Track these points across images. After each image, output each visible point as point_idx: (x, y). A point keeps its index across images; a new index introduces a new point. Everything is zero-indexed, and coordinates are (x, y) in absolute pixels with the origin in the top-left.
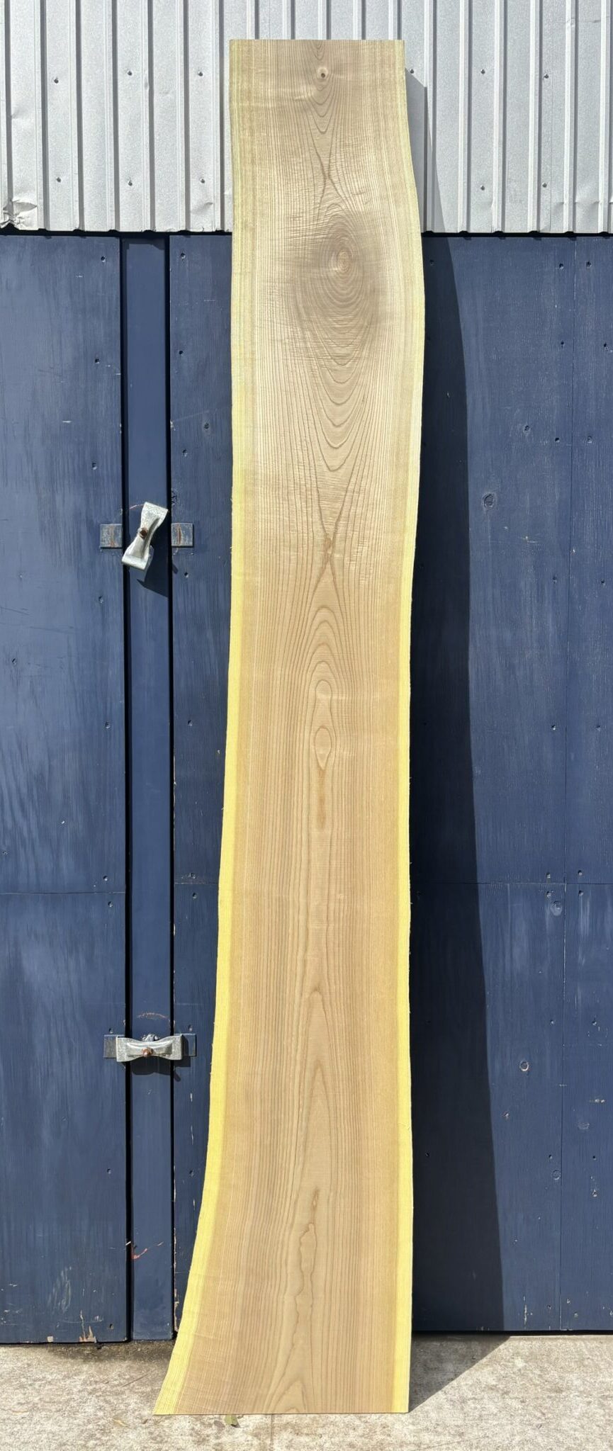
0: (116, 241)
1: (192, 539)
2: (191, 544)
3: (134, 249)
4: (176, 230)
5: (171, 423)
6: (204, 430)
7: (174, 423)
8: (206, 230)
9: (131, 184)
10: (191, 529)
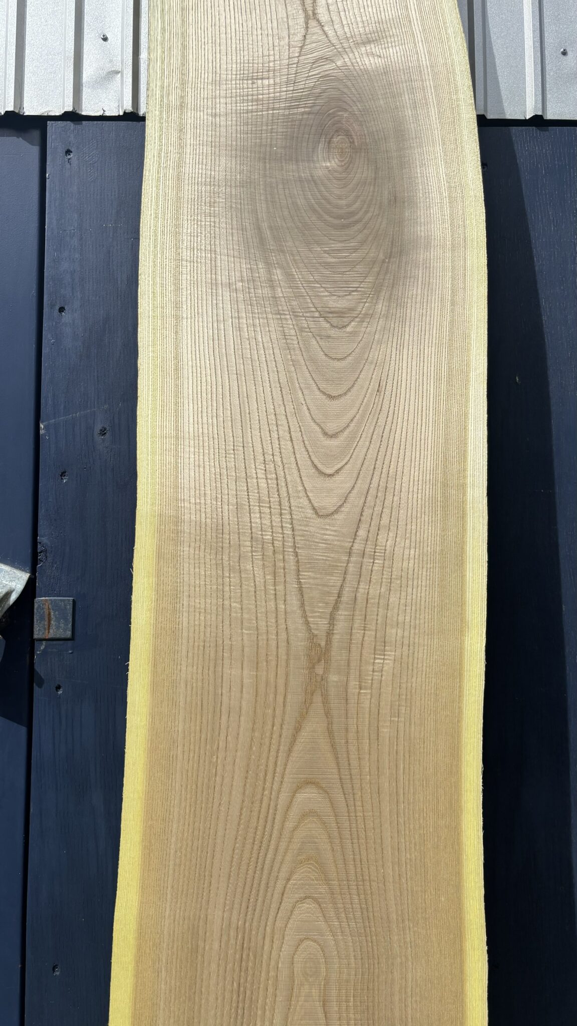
1: (70, 625)
2: (69, 634)
4: (58, 112)
5: (42, 426)
6: (98, 439)
7: (45, 427)
8: (108, 114)
10: (69, 607)
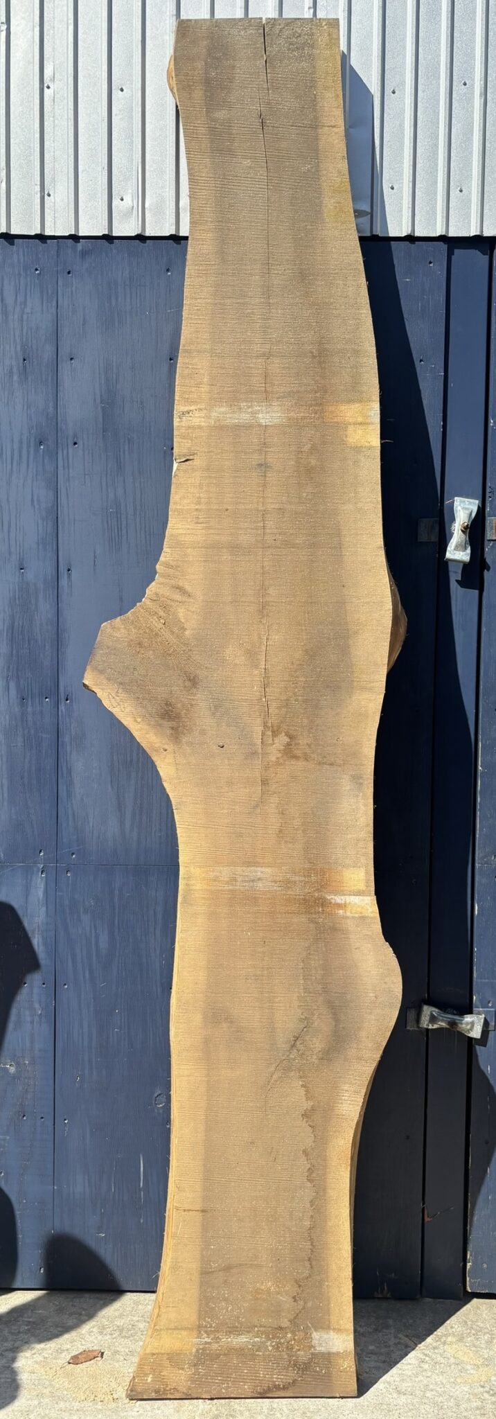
0: (444, 247)
3: (458, 253)
5: (492, 421)
9: (461, 191)
